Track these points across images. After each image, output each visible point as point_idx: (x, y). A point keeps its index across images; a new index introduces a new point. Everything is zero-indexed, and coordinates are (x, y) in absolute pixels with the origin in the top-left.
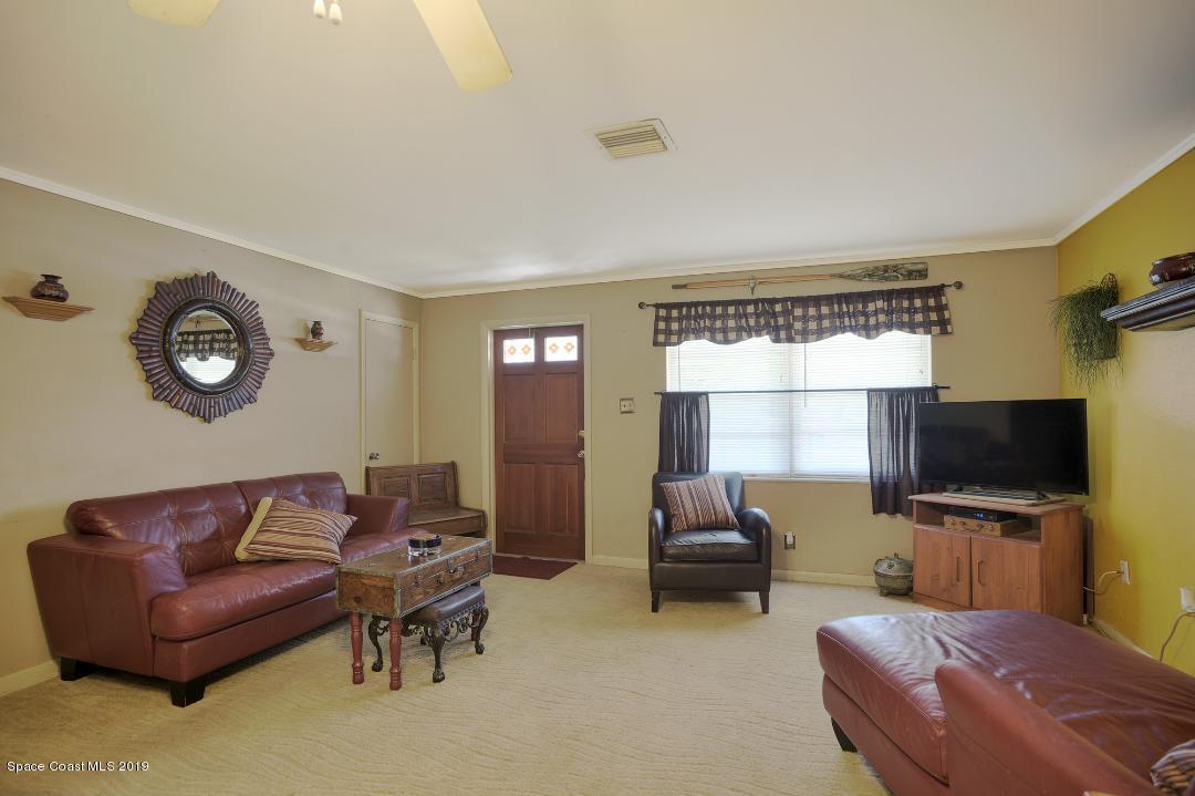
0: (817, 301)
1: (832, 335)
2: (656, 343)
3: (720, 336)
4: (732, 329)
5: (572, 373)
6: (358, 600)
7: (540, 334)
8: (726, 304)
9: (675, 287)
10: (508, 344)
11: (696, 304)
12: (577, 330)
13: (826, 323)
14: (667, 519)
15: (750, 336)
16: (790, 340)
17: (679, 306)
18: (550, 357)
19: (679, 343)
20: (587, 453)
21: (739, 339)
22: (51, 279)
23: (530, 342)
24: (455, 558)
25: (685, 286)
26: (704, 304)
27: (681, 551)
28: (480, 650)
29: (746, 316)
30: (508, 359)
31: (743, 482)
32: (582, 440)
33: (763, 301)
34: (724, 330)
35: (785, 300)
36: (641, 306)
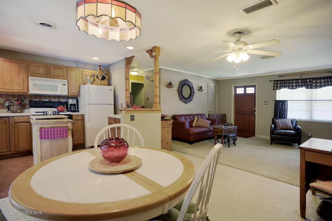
0: (320, 78)
1: (324, 87)
2: (274, 89)
3: (291, 88)
4: (294, 86)
5: (253, 96)
6: (216, 132)
7: (245, 87)
8: (293, 80)
9: (279, 76)
10: (237, 89)
11: (285, 80)
12: (254, 86)
13: (323, 84)
14: (275, 127)
15: (300, 87)
16: (311, 88)
17: (280, 81)
18: (247, 92)
19: (280, 89)
20: (256, 113)
21: (296, 88)
22: (171, 82)
23: (243, 89)
24: (232, 128)
25: (282, 76)
26: (287, 80)
27: (278, 133)
28: (235, 145)
29: (298, 83)
30: (238, 92)
31: (296, 121)
32: (255, 110)
33: (304, 79)
34: (292, 86)
35: (310, 79)
36: (270, 81)
